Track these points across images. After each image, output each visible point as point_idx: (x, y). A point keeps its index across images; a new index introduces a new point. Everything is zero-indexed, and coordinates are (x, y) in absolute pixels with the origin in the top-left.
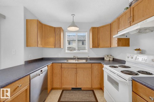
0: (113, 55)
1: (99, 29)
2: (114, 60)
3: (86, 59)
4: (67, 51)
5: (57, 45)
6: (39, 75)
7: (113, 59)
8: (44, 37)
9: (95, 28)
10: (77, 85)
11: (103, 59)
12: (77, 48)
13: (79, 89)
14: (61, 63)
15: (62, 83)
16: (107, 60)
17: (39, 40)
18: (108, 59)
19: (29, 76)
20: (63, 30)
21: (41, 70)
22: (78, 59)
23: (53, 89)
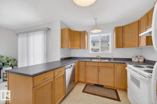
0: (145, 56)
1: (124, 28)
2: (146, 61)
3: (109, 59)
4: (90, 52)
5: (82, 46)
6: (70, 68)
7: (144, 60)
8: (72, 41)
9: (120, 27)
10: (99, 82)
11: (130, 60)
12: (100, 49)
13: (102, 86)
14: (86, 61)
15: (86, 79)
16: (135, 61)
17: (69, 43)
18: (137, 60)
19: (64, 67)
20: (87, 33)
21: (71, 64)
22: (101, 58)
23: (79, 82)
